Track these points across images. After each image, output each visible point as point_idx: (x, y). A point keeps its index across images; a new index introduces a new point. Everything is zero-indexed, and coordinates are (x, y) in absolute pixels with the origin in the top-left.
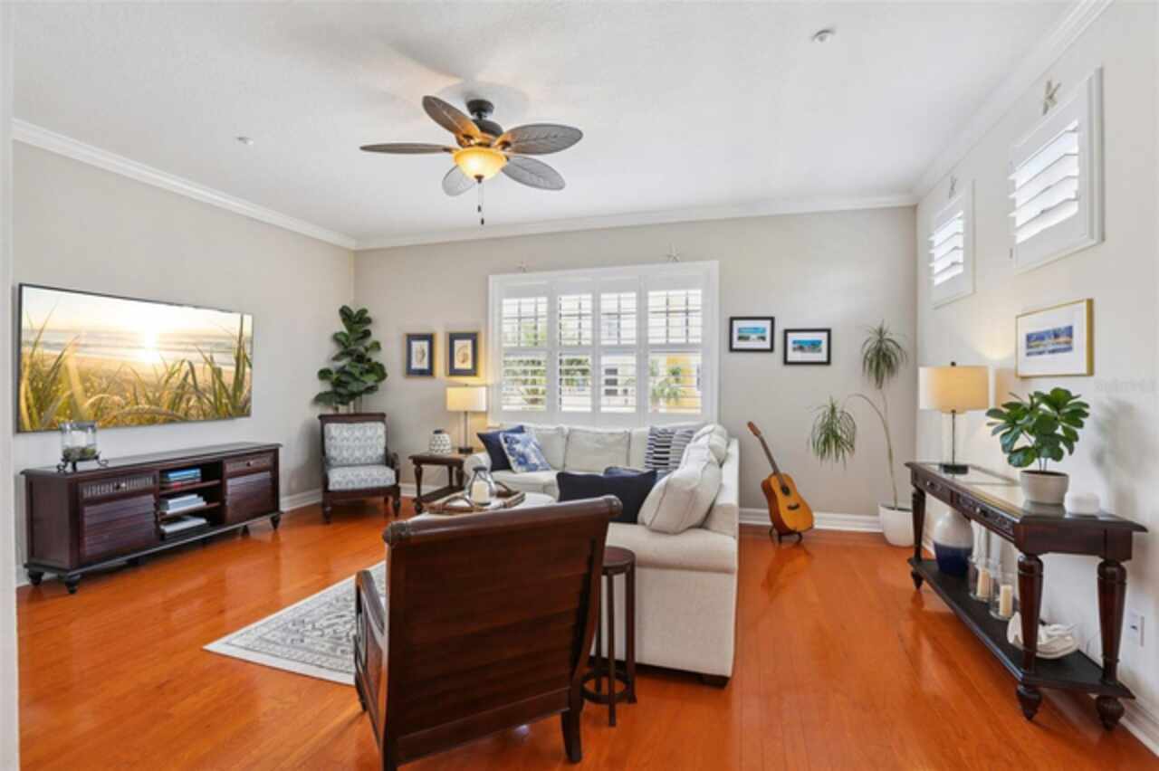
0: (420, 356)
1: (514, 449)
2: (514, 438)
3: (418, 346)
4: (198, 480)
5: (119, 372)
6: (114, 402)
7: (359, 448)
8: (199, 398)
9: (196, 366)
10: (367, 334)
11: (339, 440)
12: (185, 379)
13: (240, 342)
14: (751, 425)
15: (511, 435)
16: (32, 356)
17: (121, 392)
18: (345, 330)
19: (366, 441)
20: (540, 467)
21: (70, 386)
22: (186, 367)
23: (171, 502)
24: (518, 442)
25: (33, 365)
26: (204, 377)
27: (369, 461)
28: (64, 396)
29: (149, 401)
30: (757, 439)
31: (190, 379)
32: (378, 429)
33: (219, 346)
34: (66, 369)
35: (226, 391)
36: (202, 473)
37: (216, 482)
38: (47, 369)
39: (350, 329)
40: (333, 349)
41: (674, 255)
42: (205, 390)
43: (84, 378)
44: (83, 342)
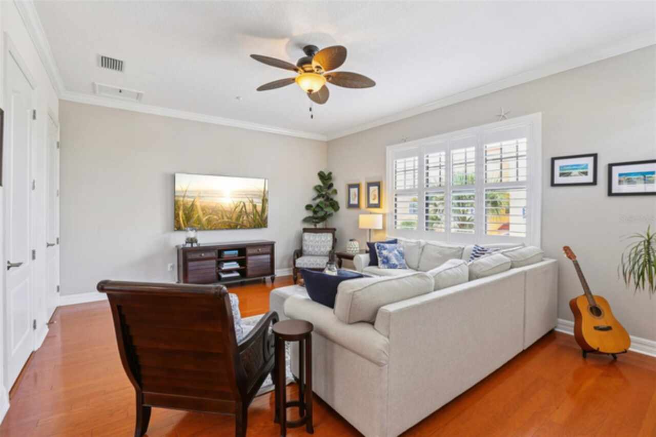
0: (354, 197)
1: (382, 253)
2: (383, 246)
3: (354, 191)
4: (236, 256)
5: (216, 207)
6: (215, 219)
7: (324, 246)
8: (247, 217)
9: (246, 204)
10: (331, 185)
11: (308, 241)
12: (242, 209)
13: (264, 193)
14: (567, 250)
15: (382, 244)
16: (183, 201)
17: (217, 215)
18: (321, 184)
19: (321, 243)
20: (398, 267)
21: (198, 212)
22: (242, 204)
23: (225, 264)
24: (385, 249)
25: (184, 205)
26: (249, 208)
27: (322, 254)
28: (196, 216)
29: (228, 218)
30: (570, 262)
31: (244, 209)
32: (329, 237)
33: (255, 196)
34: (196, 206)
35: (258, 213)
36: (239, 252)
37: (243, 257)
38: (189, 206)
39: (324, 183)
40: (315, 194)
41: (503, 114)
42: (249, 213)
43: (203, 209)
44: (201, 195)
